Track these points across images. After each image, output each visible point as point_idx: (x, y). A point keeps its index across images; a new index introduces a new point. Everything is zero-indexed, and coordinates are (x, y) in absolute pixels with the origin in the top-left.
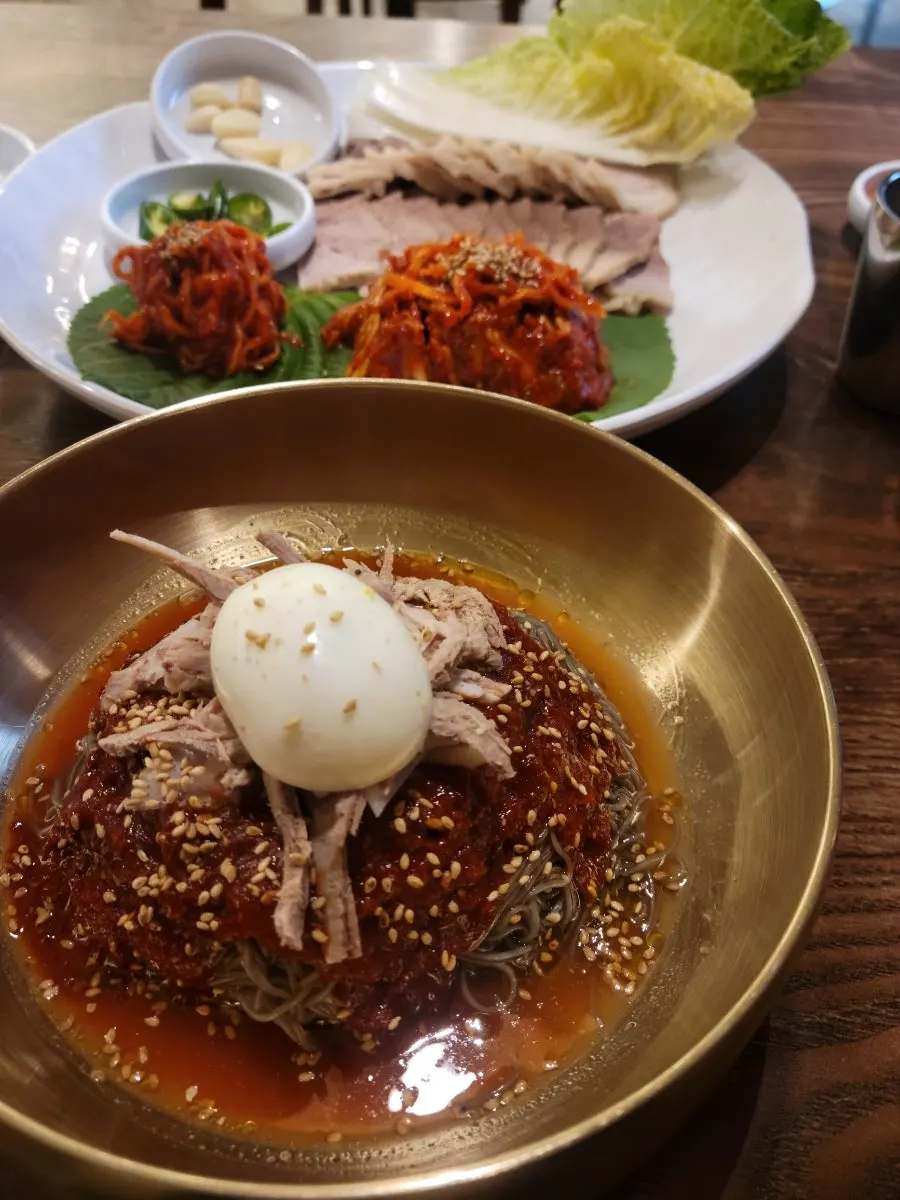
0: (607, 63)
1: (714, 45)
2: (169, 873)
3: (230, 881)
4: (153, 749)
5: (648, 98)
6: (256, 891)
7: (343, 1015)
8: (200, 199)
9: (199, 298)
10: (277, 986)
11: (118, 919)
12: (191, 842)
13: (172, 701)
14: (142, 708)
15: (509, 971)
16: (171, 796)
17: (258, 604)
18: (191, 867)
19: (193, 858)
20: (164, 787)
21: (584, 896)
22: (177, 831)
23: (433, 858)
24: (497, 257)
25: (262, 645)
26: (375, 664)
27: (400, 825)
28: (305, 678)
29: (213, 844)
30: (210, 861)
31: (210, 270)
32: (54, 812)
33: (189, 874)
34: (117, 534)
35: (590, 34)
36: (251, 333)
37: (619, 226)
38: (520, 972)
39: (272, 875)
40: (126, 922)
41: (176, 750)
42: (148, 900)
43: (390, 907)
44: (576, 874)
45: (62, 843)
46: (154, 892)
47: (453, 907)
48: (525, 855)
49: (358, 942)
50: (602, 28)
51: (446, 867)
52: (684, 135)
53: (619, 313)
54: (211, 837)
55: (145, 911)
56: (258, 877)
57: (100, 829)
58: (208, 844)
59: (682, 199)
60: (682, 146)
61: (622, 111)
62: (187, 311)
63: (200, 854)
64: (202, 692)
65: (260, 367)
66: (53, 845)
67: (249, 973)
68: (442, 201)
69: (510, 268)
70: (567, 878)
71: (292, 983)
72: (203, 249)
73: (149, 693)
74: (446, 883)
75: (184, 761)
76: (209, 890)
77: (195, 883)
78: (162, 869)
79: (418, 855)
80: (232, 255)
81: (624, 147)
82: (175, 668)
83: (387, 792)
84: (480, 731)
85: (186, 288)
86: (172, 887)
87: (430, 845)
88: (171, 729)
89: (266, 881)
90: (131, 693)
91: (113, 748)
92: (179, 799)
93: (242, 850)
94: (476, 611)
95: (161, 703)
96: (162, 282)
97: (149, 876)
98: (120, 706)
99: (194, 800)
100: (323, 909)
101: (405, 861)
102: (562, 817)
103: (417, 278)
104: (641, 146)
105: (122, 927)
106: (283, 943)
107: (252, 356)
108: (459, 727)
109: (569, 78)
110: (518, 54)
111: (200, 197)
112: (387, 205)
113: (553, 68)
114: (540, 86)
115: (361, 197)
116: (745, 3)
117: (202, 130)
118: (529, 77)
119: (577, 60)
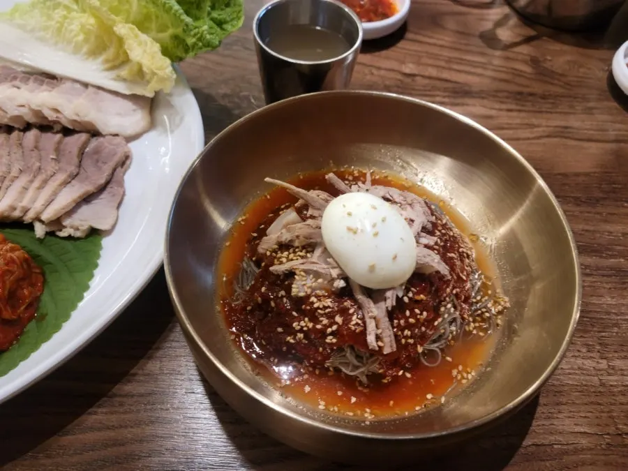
2: (310, 320)
3: (341, 324)
4: (297, 272)
6: (353, 328)
7: (381, 371)
10: (359, 362)
11: (285, 339)
12: (321, 309)
13: (297, 250)
14: (282, 253)
15: (437, 350)
16: (309, 291)
17: (349, 214)
18: (321, 319)
19: (322, 315)
20: (305, 288)
21: (463, 319)
22: (316, 306)
23: (417, 311)
25: (355, 233)
26: (401, 239)
27: (406, 299)
28: (376, 246)
29: (330, 310)
30: (330, 316)
32: (239, 295)
33: (321, 321)
34: (267, 179)
38: (442, 350)
39: (360, 322)
40: (290, 339)
41: (307, 272)
42: (301, 331)
43: (403, 331)
44: (461, 311)
45: (249, 308)
46: (305, 329)
47: (423, 329)
48: (445, 306)
49: (395, 346)
51: (421, 314)
54: (329, 307)
55: (300, 336)
56: (354, 322)
57: (273, 304)
58: (327, 310)
63: (325, 314)
64: (310, 246)
66: (244, 309)
67: (349, 357)
70: (458, 313)
71: (365, 361)
73: (284, 246)
74: (422, 321)
75: (311, 276)
76: (331, 327)
77: (325, 325)
78: (306, 319)
79: (412, 311)
82: (301, 238)
83: (404, 287)
84: (436, 261)
86: (314, 326)
87: (416, 306)
88: (303, 264)
89: (357, 324)
90: (276, 247)
91: (276, 271)
92: (312, 292)
93: (344, 312)
94: (418, 205)
95: (291, 250)
97: (299, 322)
98: (272, 252)
99: (318, 292)
100: (381, 334)
101: (408, 313)
102: (458, 290)
105: (288, 342)
106: (370, 348)
108: (428, 260)
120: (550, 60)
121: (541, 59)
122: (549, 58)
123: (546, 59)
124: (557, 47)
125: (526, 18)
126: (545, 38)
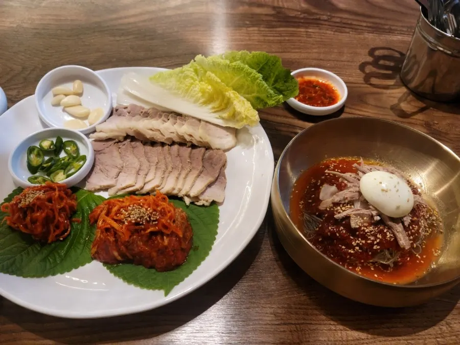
0: (210, 87)
5: (225, 101)
8: (52, 144)
9: (33, 222)
24: (141, 214)
31: (37, 211)
36: (57, 227)
37: (210, 158)
50: (208, 73)
52: (238, 117)
53: (203, 206)
59: (238, 142)
60: (238, 122)
61: (216, 104)
62: (29, 226)
65: (62, 239)
68: (144, 144)
80: (47, 203)
81: (217, 118)
85: (28, 218)
96: (19, 217)
103: (113, 219)
104: (223, 119)
107: (57, 236)
109: (197, 89)
110: (180, 75)
111: (52, 142)
112: (124, 145)
113: (192, 84)
114: (187, 91)
115: (115, 141)
116: (256, 79)
117: (57, 105)
118: (184, 86)
119: (201, 80)
120: (437, 124)
121: (432, 123)
122: (436, 122)
123: (434, 123)
124: (439, 114)
125: (417, 94)
126: (431, 108)
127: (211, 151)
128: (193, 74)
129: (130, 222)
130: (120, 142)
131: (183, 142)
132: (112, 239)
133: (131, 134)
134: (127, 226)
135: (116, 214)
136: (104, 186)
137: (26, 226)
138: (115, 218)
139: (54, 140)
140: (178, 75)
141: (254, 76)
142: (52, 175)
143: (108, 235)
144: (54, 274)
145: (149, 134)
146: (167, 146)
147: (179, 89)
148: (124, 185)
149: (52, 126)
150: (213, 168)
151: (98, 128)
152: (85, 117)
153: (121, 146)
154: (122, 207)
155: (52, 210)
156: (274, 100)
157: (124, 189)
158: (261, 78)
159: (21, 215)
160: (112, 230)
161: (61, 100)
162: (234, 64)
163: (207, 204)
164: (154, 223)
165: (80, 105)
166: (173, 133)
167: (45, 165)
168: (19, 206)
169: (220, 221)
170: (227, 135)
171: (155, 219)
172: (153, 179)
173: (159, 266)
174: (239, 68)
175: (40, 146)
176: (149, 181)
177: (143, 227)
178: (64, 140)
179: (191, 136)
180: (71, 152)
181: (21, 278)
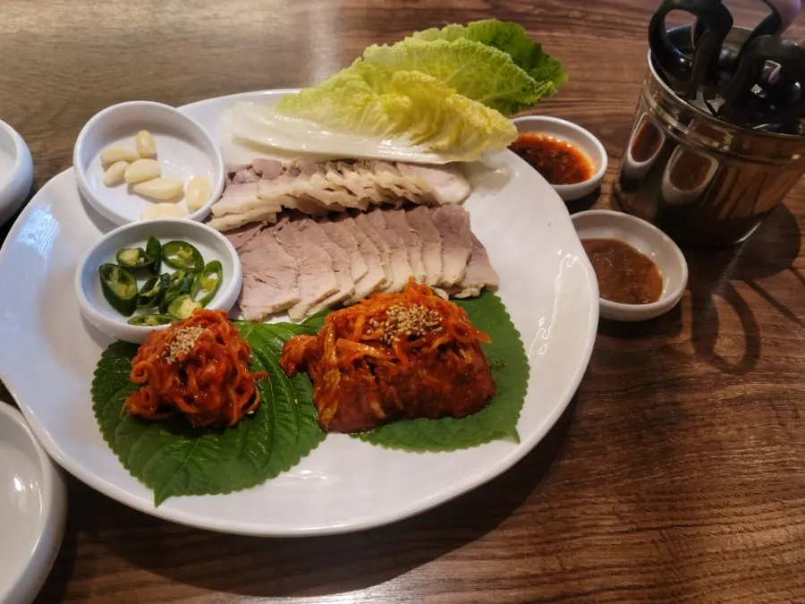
0: (406, 99)
1: (478, 84)
5: (437, 120)
8: (141, 253)
9: (204, 386)
24: (415, 320)
31: (207, 363)
35: (389, 76)
36: (240, 391)
50: (398, 74)
52: (468, 142)
53: (471, 298)
59: (473, 188)
60: (465, 150)
61: (420, 128)
62: (197, 397)
65: (252, 412)
68: (318, 219)
69: (424, 324)
72: (199, 351)
80: (220, 345)
81: (426, 152)
85: (193, 382)
96: (175, 382)
103: (362, 341)
104: (437, 151)
107: (246, 407)
109: (379, 107)
110: (337, 90)
111: (140, 250)
112: (280, 229)
113: (367, 101)
114: (360, 114)
115: (260, 226)
116: (501, 61)
117: (118, 181)
118: (350, 107)
119: (381, 92)
127: (439, 209)
128: (362, 84)
129: (402, 336)
130: (270, 225)
131: (387, 201)
132: (371, 378)
133: (291, 204)
134: (399, 344)
135: (364, 332)
136: (281, 306)
137: (189, 400)
138: (366, 338)
139: (144, 246)
140: (333, 90)
141: (498, 58)
142: (171, 309)
143: (361, 373)
144: (274, 475)
145: (328, 199)
146: (362, 215)
147: (341, 115)
148: (319, 295)
149: (127, 222)
150: (457, 233)
151: (216, 209)
152: (176, 197)
153: (275, 233)
154: (370, 317)
155: (230, 357)
156: (538, 93)
157: (320, 301)
158: (510, 59)
159: (177, 379)
160: (364, 362)
161: (124, 172)
162: (456, 43)
163: (476, 292)
164: (438, 330)
165: (159, 176)
166: (371, 187)
167: (147, 294)
168: (169, 362)
169: (510, 313)
170: (451, 179)
171: (436, 323)
172: (367, 273)
173: (461, 407)
174: (468, 48)
175: (119, 260)
176: (360, 279)
177: (424, 340)
178: (163, 242)
179: (400, 187)
180: (181, 262)
181: (220, 496)
